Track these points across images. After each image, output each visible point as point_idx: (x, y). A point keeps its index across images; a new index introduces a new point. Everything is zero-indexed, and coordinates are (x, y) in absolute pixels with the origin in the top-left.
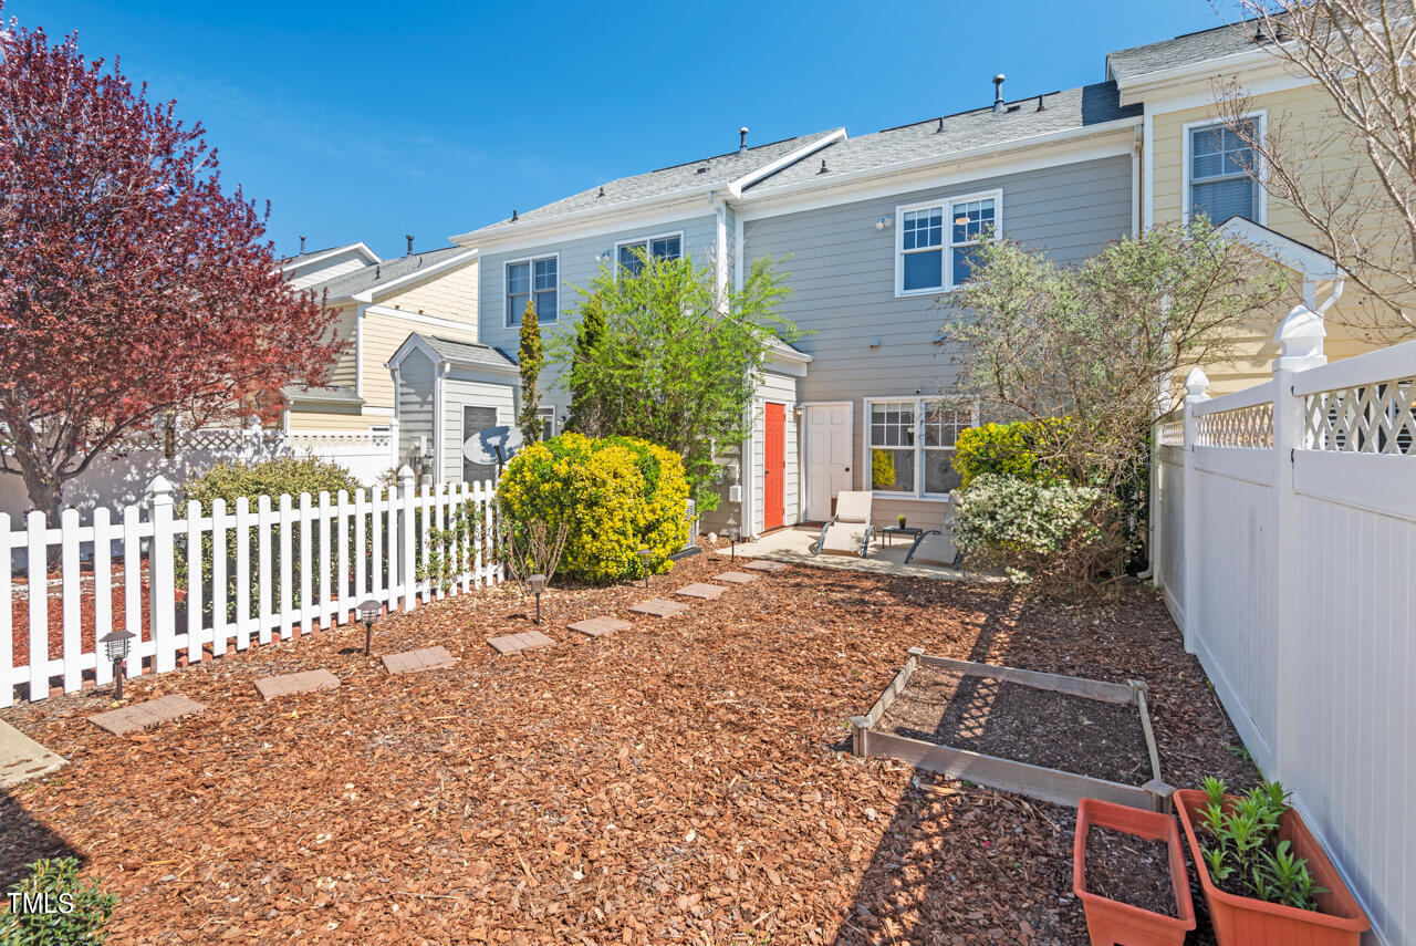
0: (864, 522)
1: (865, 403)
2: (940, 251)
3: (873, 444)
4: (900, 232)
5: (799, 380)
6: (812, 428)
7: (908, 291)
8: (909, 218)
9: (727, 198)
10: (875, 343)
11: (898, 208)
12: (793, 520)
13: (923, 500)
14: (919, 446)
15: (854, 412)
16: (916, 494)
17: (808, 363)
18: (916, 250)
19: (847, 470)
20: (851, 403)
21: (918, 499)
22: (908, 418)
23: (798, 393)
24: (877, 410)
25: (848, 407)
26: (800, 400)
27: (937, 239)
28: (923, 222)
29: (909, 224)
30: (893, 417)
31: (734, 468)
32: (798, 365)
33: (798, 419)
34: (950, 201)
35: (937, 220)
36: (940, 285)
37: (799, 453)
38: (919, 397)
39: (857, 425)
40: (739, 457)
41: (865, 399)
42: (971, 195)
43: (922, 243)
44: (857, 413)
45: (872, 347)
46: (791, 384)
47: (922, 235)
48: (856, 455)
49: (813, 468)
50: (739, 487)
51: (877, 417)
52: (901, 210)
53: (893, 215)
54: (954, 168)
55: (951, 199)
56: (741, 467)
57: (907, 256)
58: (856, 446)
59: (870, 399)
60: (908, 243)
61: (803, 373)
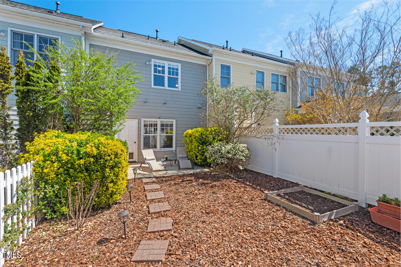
0: (154, 159)
1: (142, 120)
2: (164, 76)
3: (144, 133)
4: (153, 67)
7: (155, 86)
8: (155, 64)
10: (146, 101)
13: (160, 150)
14: (159, 134)
16: (158, 148)
18: (157, 74)
19: (135, 143)
20: (137, 120)
22: (155, 125)
25: (135, 122)
27: (163, 72)
28: (159, 66)
29: (155, 66)
30: (151, 125)
34: (167, 63)
35: (164, 67)
36: (164, 86)
38: (160, 119)
39: (139, 127)
41: (142, 119)
42: (173, 63)
43: (159, 72)
44: (139, 123)
47: (159, 70)
48: (139, 138)
51: (145, 126)
52: (153, 60)
53: (151, 61)
54: (169, 53)
55: (168, 62)
57: (155, 75)
58: (139, 134)
59: (145, 119)
60: (155, 71)
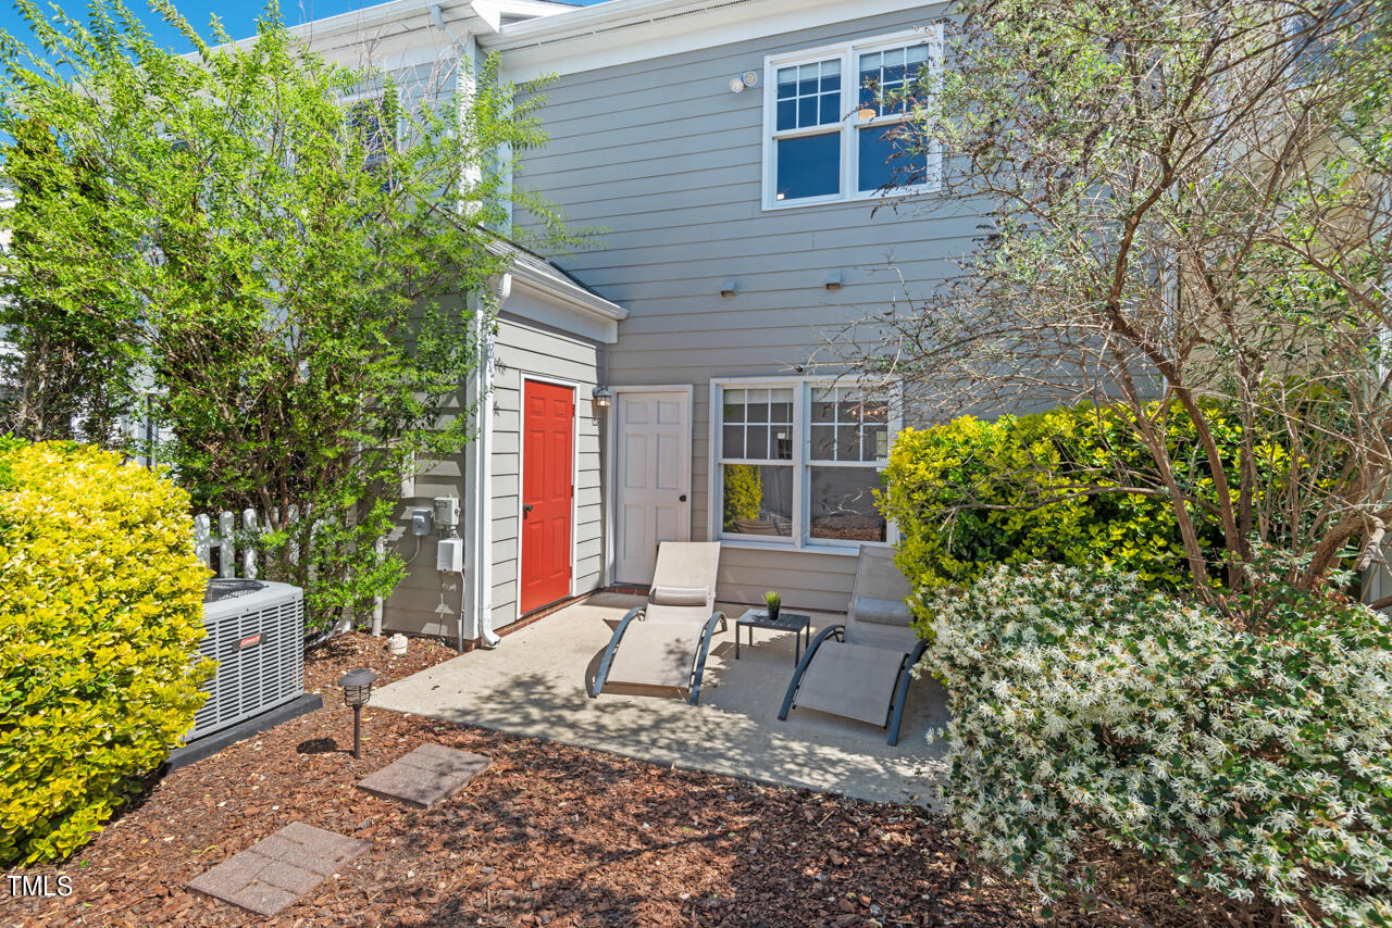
0: (702, 604)
1: (712, 388)
2: (838, 133)
3: (725, 456)
4: (771, 101)
5: (602, 349)
6: (626, 429)
8: (787, 78)
9: (476, 31)
10: (729, 287)
11: (768, 59)
12: (589, 585)
13: (809, 550)
14: (800, 458)
15: (695, 403)
16: (797, 537)
17: (619, 321)
18: (798, 131)
19: (683, 498)
20: (690, 388)
21: (798, 549)
22: (783, 411)
23: (601, 368)
24: (733, 400)
25: (685, 395)
26: (604, 381)
27: (832, 111)
28: (808, 86)
29: (785, 90)
30: (758, 411)
31: (447, 505)
32: (603, 325)
33: (600, 415)
34: (854, 49)
35: (833, 82)
36: (836, 191)
37: (602, 471)
38: (802, 379)
39: (699, 425)
40: (460, 483)
41: (713, 381)
43: (808, 120)
44: (700, 405)
45: (723, 293)
46: (589, 354)
47: (809, 106)
48: (698, 476)
49: (627, 496)
50: (457, 544)
51: (731, 412)
52: (772, 63)
53: (760, 70)
55: (857, 43)
56: (461, 503)
57: (783, 144)
58: (699, 459)
59: (719, 381)
60: (785, 121)
61: (611, 337)
